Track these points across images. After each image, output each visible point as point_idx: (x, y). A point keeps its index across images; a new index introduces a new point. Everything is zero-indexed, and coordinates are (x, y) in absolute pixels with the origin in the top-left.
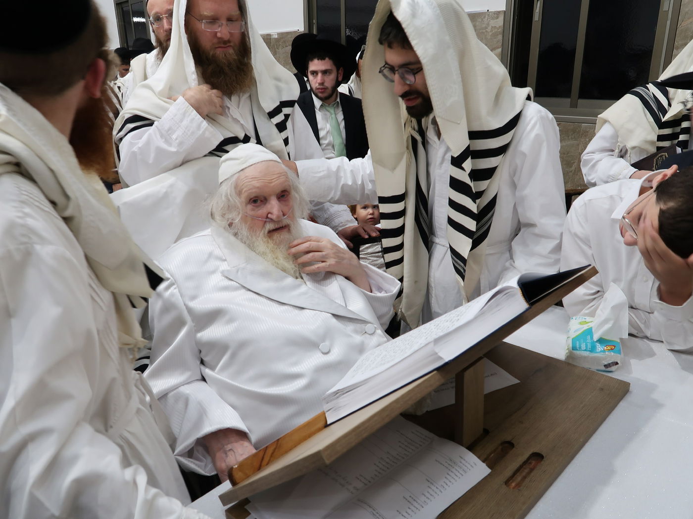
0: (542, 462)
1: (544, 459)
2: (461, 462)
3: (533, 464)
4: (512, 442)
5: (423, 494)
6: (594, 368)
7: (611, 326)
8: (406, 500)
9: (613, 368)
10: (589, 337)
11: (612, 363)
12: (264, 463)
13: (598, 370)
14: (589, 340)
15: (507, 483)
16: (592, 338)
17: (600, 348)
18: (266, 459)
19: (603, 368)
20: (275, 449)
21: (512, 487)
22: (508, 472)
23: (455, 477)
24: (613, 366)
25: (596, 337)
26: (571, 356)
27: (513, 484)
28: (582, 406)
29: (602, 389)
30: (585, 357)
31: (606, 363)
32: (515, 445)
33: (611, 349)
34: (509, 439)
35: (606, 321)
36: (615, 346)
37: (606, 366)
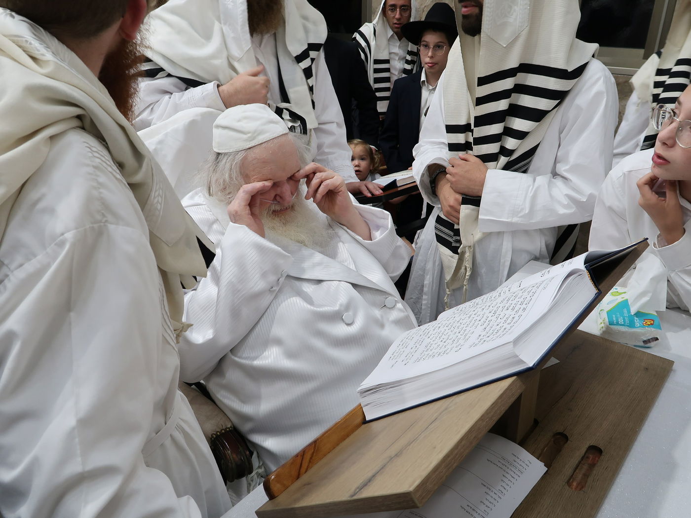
0: (602, 457)
1: (603, 454)
2: (515, 461)
3: (591, 459)
4: (565, 433)
5: (481, 502)
6: (631, 343)
7: (648, 299)
8: (465, 510)
9: (652, 344)
10: (625, 311)
11: (651, 338)
12: (303, 470)
13: (635, 346)
14: (626, 314)
15: (569, 483)
16: (629, 311)
17: (638, 322)
18: (305, 465)
19: (642, 344)
20: (313, 453)
21: (574, 487)
22: (568, 471)
23: (512, 479)
24: (653, 341)
25: (633, 310)
26: (607, 331)
27: (575, 484)
28: (630, 389)
29: (647, 369)
30: (623, 333)
31: (645, 339)
32: (569, 437)
33: (651, 324)
34: (561, 430)
35: (643, 294)
36: (653, 320)
37: (645, 342)
